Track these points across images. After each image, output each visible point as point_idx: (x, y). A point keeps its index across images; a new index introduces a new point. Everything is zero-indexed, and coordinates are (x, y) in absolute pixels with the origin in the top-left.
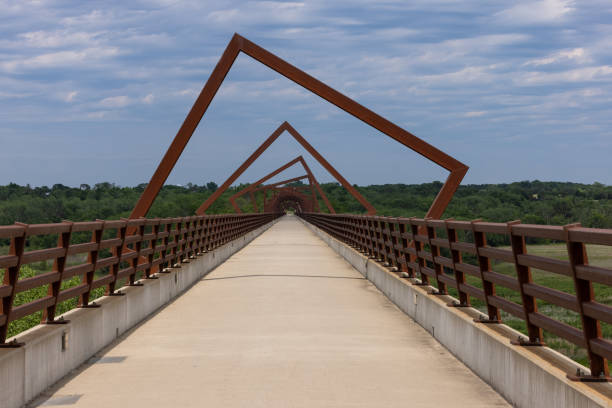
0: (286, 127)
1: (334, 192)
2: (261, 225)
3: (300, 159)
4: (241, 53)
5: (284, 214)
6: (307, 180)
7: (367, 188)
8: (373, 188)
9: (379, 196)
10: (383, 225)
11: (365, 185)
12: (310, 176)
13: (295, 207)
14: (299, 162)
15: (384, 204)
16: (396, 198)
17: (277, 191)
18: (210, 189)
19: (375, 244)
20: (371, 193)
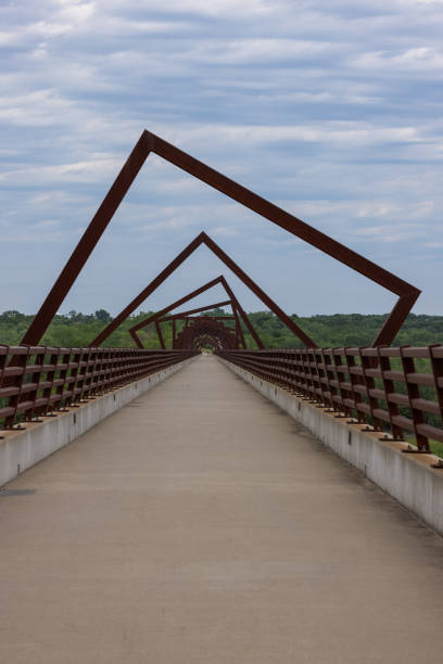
0: (203, 238)
1: (265, 323)
2: (169, 365)
3: (221, 280)
4: (151, 153)
5: (199, 352)
6: (230, 306)
9: (327, 330)
10: (338, 359)
11: (309, 316)
12: (234, 302)
13: (215, 345)
14: (220, 284)
16: (349, 332)
17: (190, 321)
18: (99, 318)
19: (316, 384)
20: (315, 325)
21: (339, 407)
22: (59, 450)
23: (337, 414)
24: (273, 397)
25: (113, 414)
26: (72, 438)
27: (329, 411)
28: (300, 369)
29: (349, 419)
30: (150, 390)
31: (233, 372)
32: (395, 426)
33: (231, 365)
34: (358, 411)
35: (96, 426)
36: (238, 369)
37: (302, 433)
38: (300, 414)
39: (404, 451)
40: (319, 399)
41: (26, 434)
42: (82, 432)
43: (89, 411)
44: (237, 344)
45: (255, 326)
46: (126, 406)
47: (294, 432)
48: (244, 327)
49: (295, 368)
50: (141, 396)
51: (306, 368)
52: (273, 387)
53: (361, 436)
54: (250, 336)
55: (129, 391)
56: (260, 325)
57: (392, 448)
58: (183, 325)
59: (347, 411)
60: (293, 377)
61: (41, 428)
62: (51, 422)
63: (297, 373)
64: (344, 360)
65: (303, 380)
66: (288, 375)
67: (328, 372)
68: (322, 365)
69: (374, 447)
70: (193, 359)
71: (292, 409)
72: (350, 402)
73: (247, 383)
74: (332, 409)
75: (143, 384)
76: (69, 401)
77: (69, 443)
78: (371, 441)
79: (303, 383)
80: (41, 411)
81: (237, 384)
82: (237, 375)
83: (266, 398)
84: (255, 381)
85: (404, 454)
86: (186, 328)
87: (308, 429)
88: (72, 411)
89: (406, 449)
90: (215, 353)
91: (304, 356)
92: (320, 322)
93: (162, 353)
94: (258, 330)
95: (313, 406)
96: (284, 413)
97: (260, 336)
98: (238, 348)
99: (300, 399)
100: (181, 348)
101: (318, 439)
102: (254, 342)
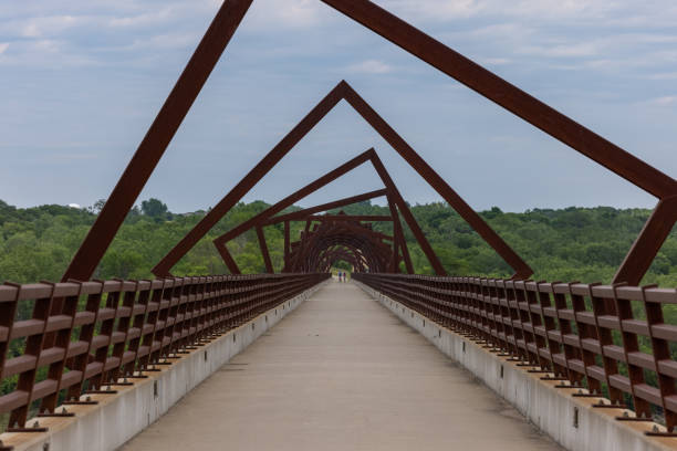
0: (343, 91)
2: (279, 301)
3: (371, 155)
5: (329, 276)
7: (523, 218)
8: (541, 216)
9: (553, 235)
10: (560, 299)
12: (391, 191)
13: (354, 261)
14: (369, 162)
15: (565, 256)
16: (593, 240)
17: (313, 222)
18: (148, 213)
19: (529, 337)
20: (532, 226)
21: (563, 372)
22: (137, 435)
23: (559, 382)
24: (459, 355)
25: (204, 382)
26: (152, 418)
27: (547, 378)
28: (504, 311)
29: (577, 390)
30: (254, 344)
31: (389, 311)
32: (639, 400)
33: (387, 300)
34: (590, 378)
35: (181, 401)
36: (398, 308)
37: (506, 413)
38: (502, 382)
39: (649, 434)
40: (533, 359)
41: (99, 410)
42: (165, 409)
43: (174, 375)
44: (397, 263)
45: (425, 228)
46: (221, 369)
47: (496, 411)
48: (407, 231)
49: (496, 309)
50: (241, 353)
51: (514, 310)
52: (460, 339)
53: (590, 413)
54: (417, 246)
55: (224, 346)
56: (436, 226)
57: (633, 430)
58: (302, 229)
59: (575, 378)
60: (493, 324)
61: (117, 401)
62: (128, 393)
63: (499, 318)
64: (569, 300)
65: (508, 330)
66: (485, 321)
67: (546, 318)
68: (537, 307)
69: (609, 428)
70: (317, 288)
71: (491, 374)
72: (578, 364)
73: (415, 331)
74: (552, 375)
75: (245, 332)
76: (144, 361)
77: (149, 426)
78: (605, 421)
79: (508, 333)
80: (111, 376)
81: (397, 333)
82: (396, 317)
83: (449, 358)
84: (430, 328)
85: (647, 438)
86: (306, 235)
87: (515, 407)
88: (152, 377)
89: (651, 431)
90: (354, 276)
91: (510, 291)
92: (542, 220)
93: (268, 280)
94: (432, 235)
95: (523, 371)
96: (477, 381)
97: (434, 247)
98: (397, 270)
99: (503, 360)
100: (297, 269)
101: (531, 421)
102: (424, 257)
